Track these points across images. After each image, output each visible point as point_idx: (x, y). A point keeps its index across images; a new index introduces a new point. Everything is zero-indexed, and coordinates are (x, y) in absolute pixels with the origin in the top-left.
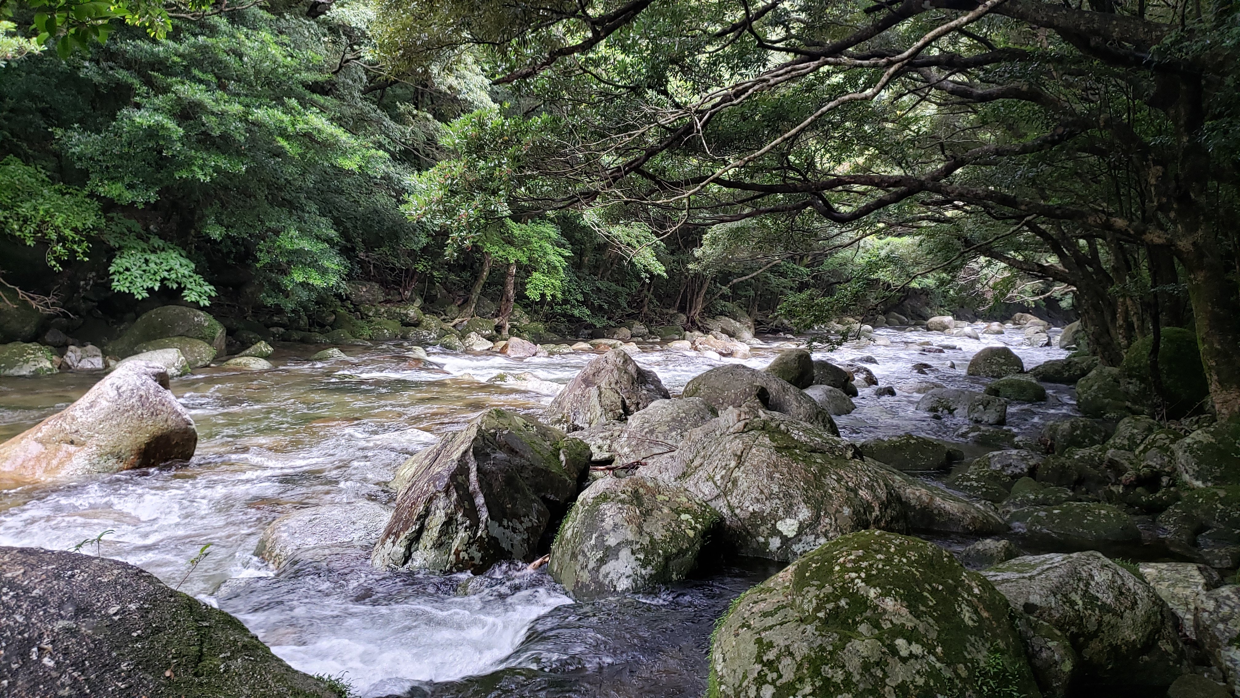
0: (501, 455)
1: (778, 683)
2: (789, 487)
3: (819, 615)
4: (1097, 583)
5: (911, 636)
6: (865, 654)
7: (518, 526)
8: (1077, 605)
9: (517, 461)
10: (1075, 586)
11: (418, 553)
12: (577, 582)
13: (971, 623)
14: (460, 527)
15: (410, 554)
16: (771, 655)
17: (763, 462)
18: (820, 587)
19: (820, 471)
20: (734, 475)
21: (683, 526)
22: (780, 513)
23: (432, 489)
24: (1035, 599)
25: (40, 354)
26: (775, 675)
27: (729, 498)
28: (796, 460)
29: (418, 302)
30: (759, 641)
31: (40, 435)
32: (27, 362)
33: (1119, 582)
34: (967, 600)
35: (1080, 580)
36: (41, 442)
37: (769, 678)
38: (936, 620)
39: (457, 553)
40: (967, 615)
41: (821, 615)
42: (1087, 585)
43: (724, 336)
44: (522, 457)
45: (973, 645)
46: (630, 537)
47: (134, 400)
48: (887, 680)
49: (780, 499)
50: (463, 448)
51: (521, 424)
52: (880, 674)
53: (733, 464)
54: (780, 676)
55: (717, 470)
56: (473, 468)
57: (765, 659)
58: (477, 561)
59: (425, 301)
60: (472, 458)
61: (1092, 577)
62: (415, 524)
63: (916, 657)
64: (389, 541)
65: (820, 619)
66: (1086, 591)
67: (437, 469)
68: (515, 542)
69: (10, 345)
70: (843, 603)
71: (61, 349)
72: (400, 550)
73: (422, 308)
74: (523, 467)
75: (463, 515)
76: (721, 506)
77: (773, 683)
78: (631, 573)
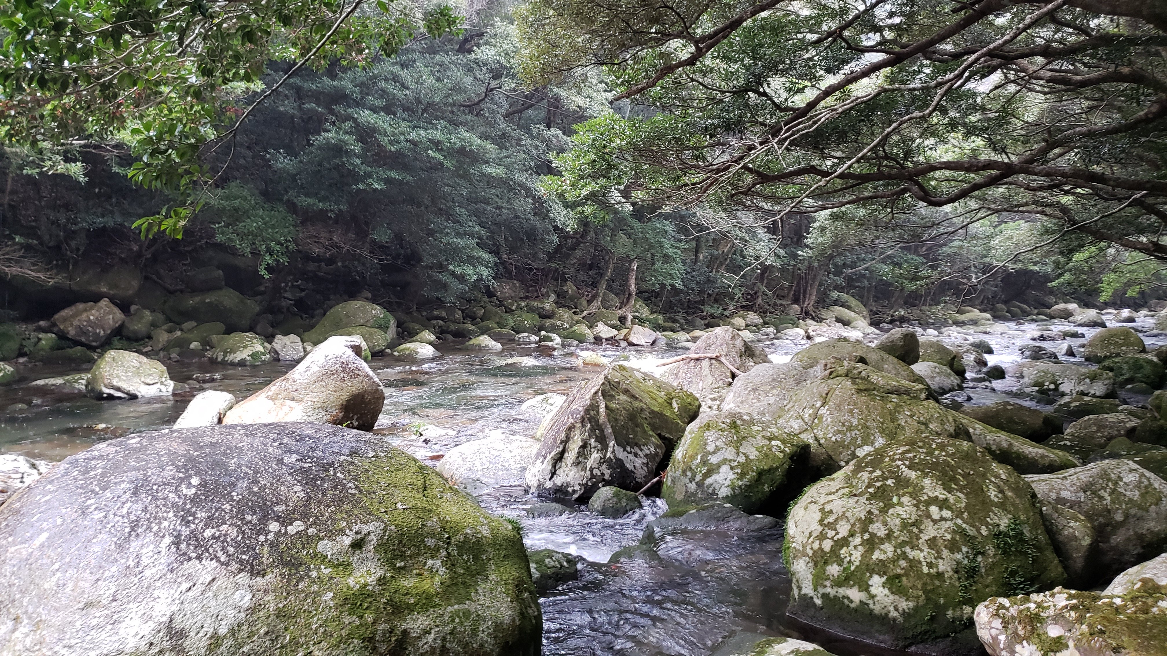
0: (623, 397)
1: (835, 538)
2: (867, 421)
3: (870, 490)
4: (1125, 483)
5: (943, 504)
6: (904, 516)
7: (639, 452)
8: (1105, 500)
9: (637, 404)
10: (1104, 485)
11: (562, 470)
12: (687, 492)
13: (996, 500)
14: (592, 450)
15: (555, 471)
16: (831, 519)
17: (846, 400)
18: (871, 472)
19: (894, 409)
20: (820, 412)
21: (774, 450)
22: (859, 442)
23: (571, 420)
24: (1066, 494)
25: (255, 341)
26: (834, 533)
27: (815, 431)
28: (874, 399)
29: (553, 297)
30: (822, 510)
31: (270, 393)
32: (245, 347)
33: (1146, 483)
34: (993, 482)
35: (1109, 480)
36: (271, 399)
37: (829, 535)
38: (966, 495)
39: (591, 470)
40: (994, 493)
41: (871, 490)
42: (1116, 484)
43: (838, 325)
44: (641, 401)
45: (995, 514)
46: (730, 457)
47: (337, 366)
48: (922, 535)
49: (859, 430)
50: (593, 391)
51: (640, 378)
52: (915, 530)
53: (819, 404)
54: (837, 533)
55: (806, 410)
56: (602, 406)
57: (826, 522)
58: (607, 477)
59: (558, 296)
60: (601, 398)
61: (1120, 478)
62: (559, 447)
63: (946, 520)
64: (539, 461)
65: (870, 493)
66: (1115, 489)
67: (574, 406)
68: (636, 464)
69: (232, 335)
70: (890, 482)
71: (269, 338)
72: (547, 466)
73: (556, 303)
74: (642, 410)
75: (595, 441)
76: (807, 438)
77: (832, 538)
78: (730, 483)
